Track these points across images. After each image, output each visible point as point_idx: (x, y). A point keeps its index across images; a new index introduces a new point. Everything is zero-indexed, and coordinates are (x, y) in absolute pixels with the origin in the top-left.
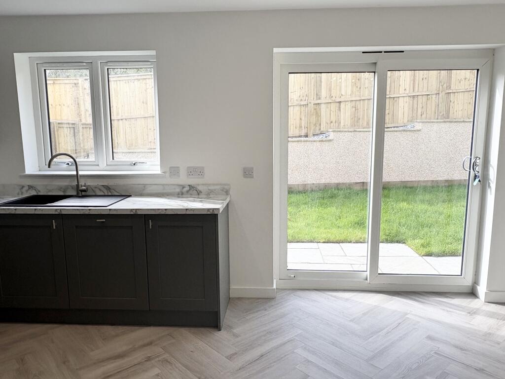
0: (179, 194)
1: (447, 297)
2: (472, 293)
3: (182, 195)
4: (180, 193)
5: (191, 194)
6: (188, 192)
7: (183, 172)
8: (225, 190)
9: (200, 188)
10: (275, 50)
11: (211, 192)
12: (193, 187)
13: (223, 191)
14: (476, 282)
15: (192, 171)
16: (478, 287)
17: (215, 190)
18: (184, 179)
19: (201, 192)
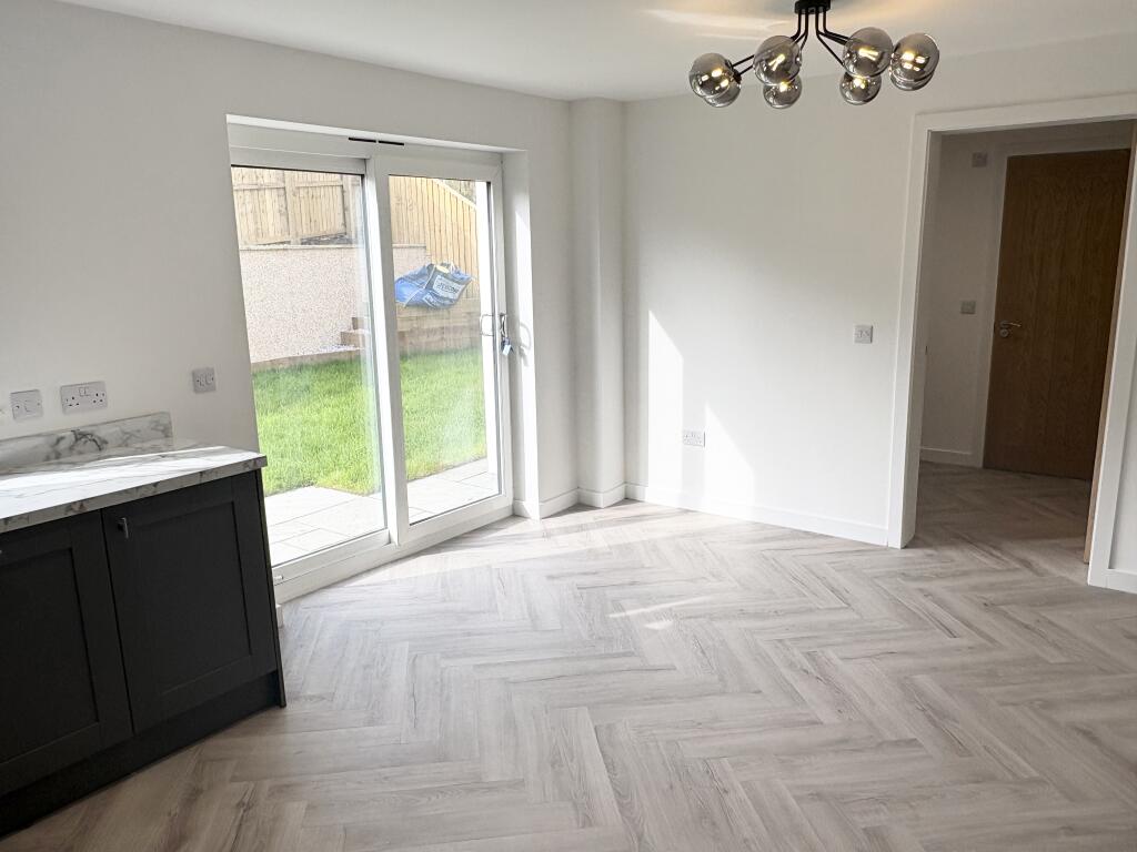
0: (48, 458)
1: (497, 529)
2: (516, 514)
3: (57, 458)
4: (53, 456)
5: (81, 453)
6: (71, 448)
7: (50, 402)
8: (162, 428)
9: (102, 433)
10: (230, 118)
11: (128, 438)
12: (84, 435)
13: (158, 430)
14: (517, 498)
15: (73, 396)
16: (524, 503)
17: (139, 431)
18: (55, 420)
19: (106, 442)
